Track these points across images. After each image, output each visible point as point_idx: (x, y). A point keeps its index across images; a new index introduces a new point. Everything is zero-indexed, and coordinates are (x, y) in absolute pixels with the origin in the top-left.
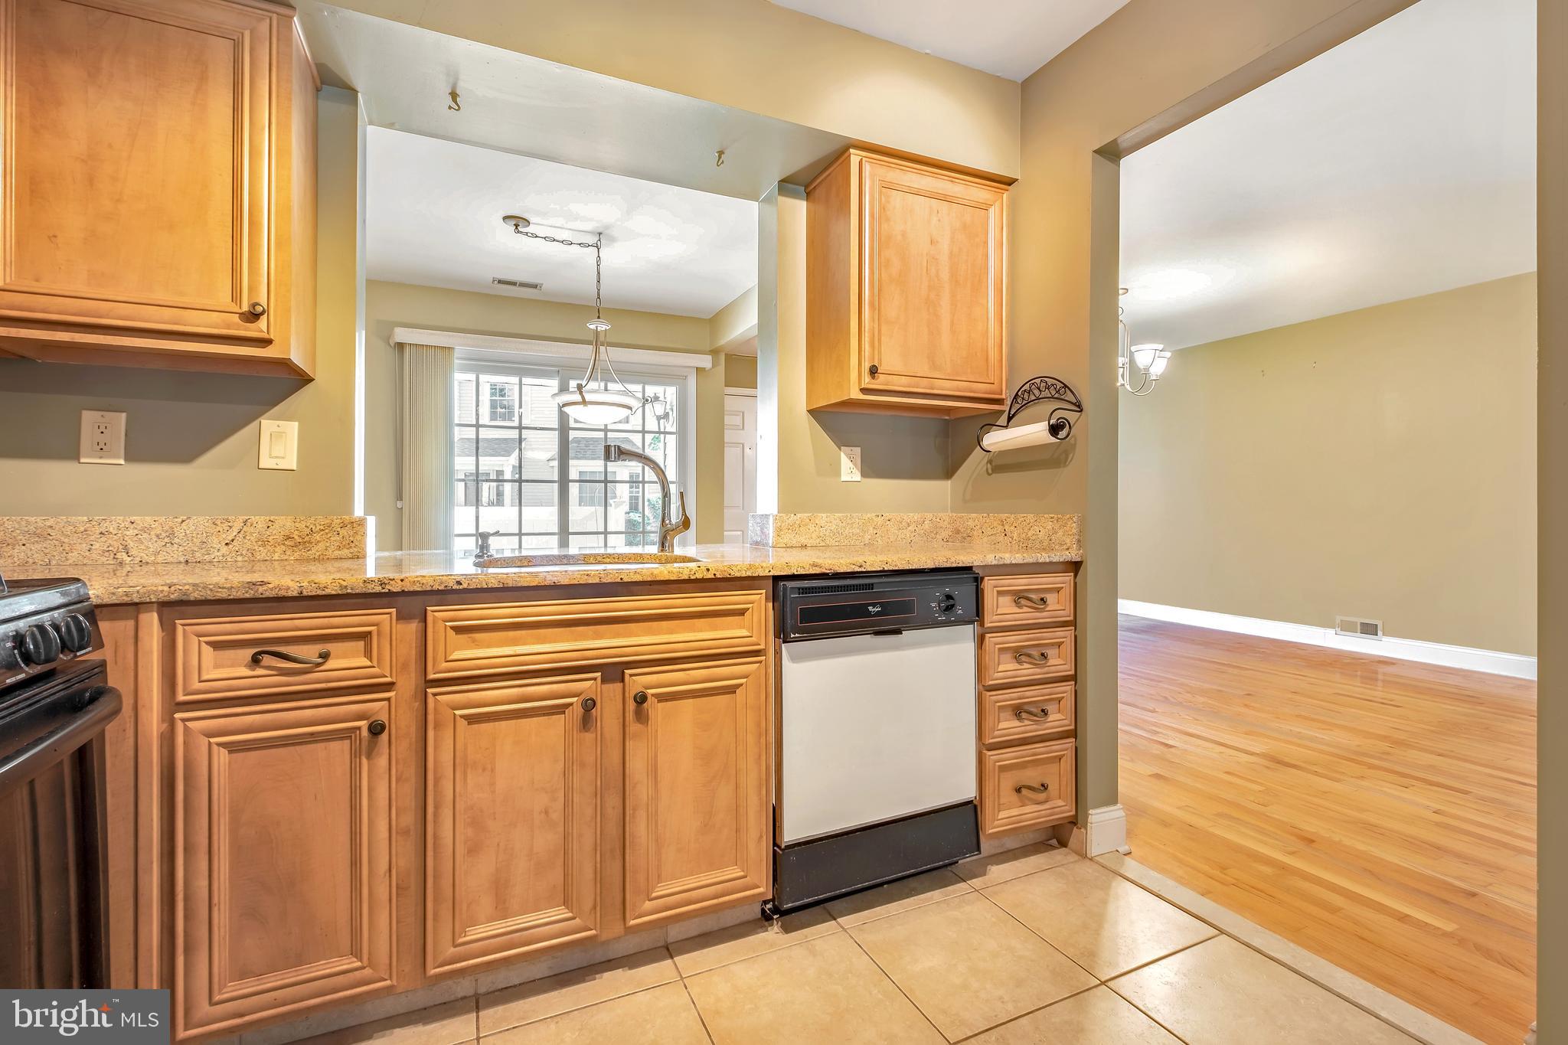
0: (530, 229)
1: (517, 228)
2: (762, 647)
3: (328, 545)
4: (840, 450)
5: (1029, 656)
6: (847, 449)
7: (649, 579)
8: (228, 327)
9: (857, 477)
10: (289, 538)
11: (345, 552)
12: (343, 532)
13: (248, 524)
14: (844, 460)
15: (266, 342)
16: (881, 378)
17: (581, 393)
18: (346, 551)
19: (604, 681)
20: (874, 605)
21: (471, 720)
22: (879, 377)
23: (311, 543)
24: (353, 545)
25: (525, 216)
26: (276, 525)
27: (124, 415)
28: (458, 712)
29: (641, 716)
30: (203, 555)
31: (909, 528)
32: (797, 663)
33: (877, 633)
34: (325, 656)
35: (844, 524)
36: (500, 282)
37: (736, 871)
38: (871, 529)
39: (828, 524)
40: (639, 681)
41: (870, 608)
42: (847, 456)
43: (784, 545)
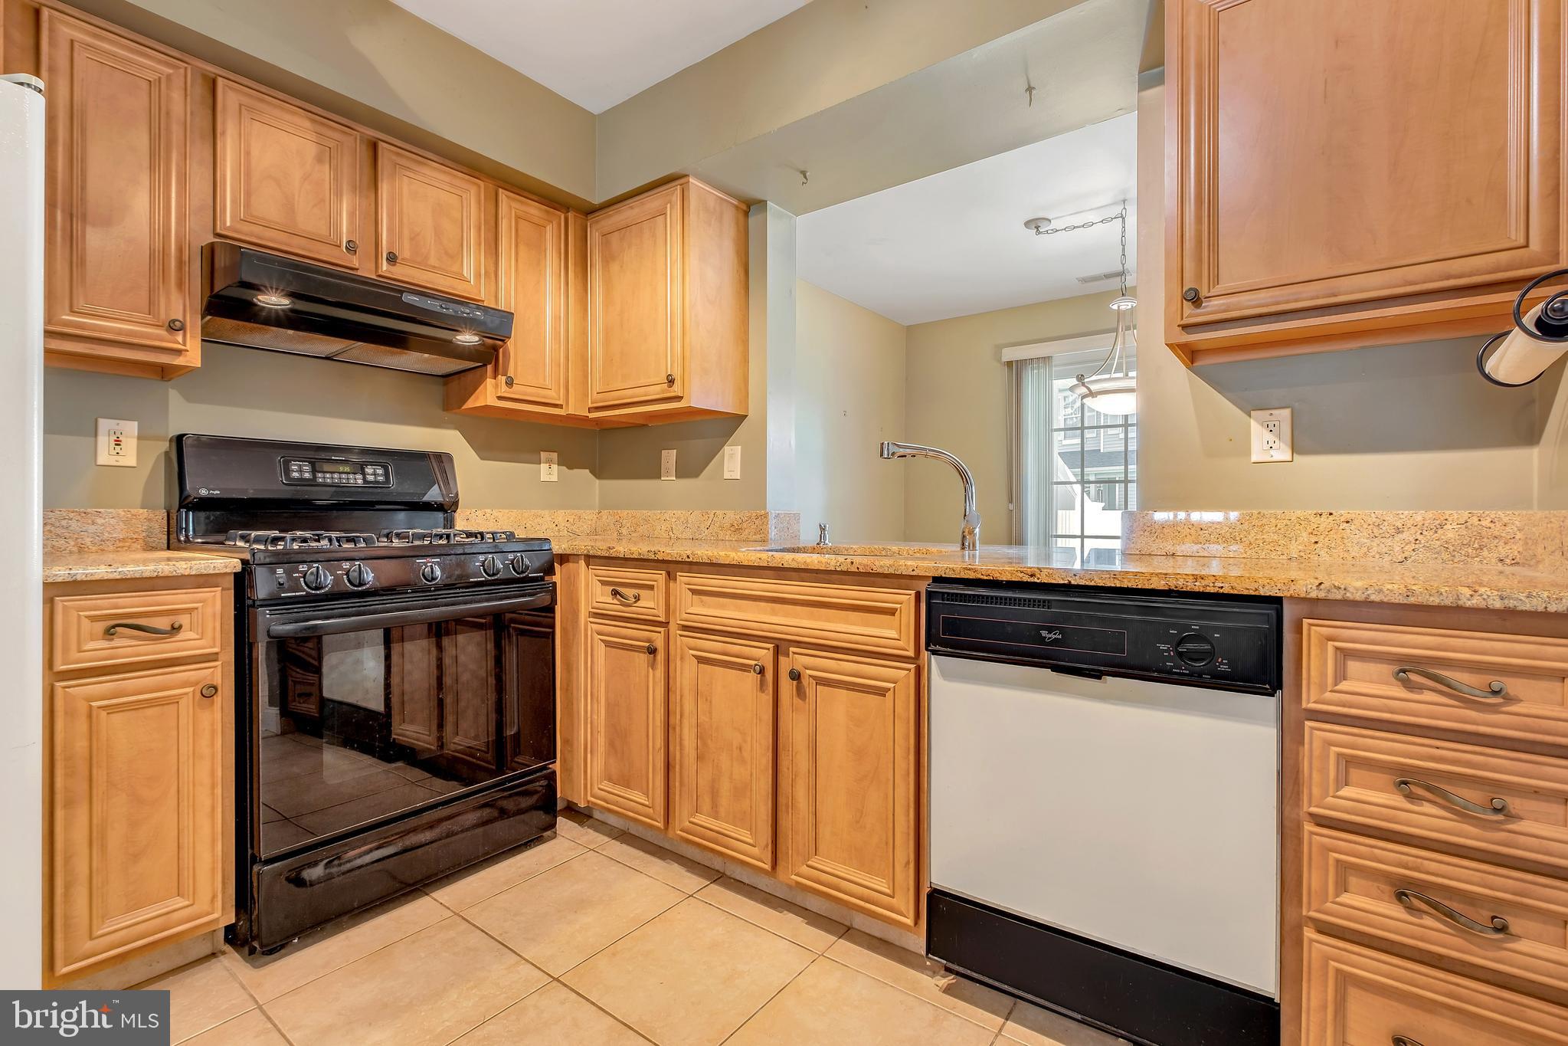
1: (1038, 230)
3: (750, 531)
4: (1250, 416)
6: (1265, 414)
7: (803, 567)
9: (1282, 453)
10: (732, 526)
11: (758, 537)
12: (757, 522)
13: (716, 516)
14: (1255, 427)
16: (1216, 303)
19: (775, 653)
20: (1050, 631)
21: (701, 660)
22: (1210, 302)
23: (742, 530)
26: (728, 517)
27: (675, 451)
28: (692, 652)
29: (800, 692)
32: (949, 681)
33: (1056, 669)
34: (637, 598)
35: (1245, 526)
37: (884, 885)
39: (1215, 526)
40: (799, 660)
41: (1044, 633)
42: (1263, 425)
43: (1138, 552)
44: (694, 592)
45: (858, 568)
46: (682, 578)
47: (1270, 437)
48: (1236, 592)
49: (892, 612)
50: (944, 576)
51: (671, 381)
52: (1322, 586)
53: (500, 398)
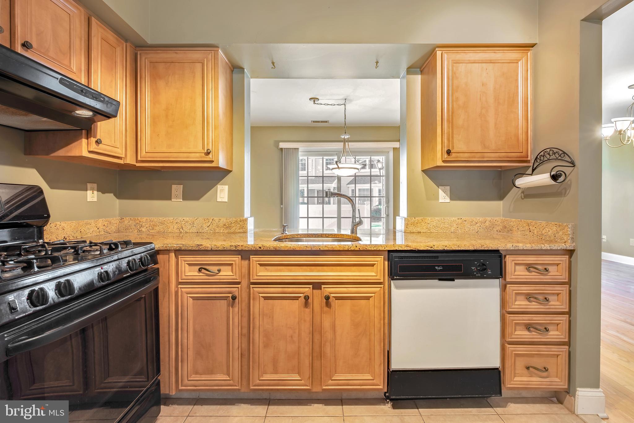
0: (319, 102)
1: (314, 102)
2: (382, 281)
3: (236, 228)
4: (439, 188)
5: (536, 298)
6: (443, 187)
8: (201, 157)
9: (448, 200)
10: (225, 225)
12: (240, 223)
13: (214, 220)
14: (441, 192)
15: (212, 161)
16: (454, 155)
17: (337, 164)
18: (242, 230)
19: (313, 288)
20: (438, 266)
21: (266, 298)
22: (452, 154)
23: (231, 227)
24: (243, 228)
25: (317, 97)
26: (221, 221)
27: (182, 185)
28: (261, 295)
29: (328, 304)
30: (202, 230)
31: (477, 225)
32: (398, 289)
33: (440, 280)
34: (219, 271)
35: (440, 223)
36: (314, 122)
37: (369, 376)
38: (455, 225)
39: (432, 223)
40: (328, 290)
41: (436, 268)
42: (442, 191)
43: (410, 232)
44: (261, 265)
45: (359, 249)
46: (254, 258)
47: (445, 195)
48: (492, 249)
49: (373, 265)
50: (398, 249)
51: (208, 153)
52: (513, 246)
53: (90, 152)
